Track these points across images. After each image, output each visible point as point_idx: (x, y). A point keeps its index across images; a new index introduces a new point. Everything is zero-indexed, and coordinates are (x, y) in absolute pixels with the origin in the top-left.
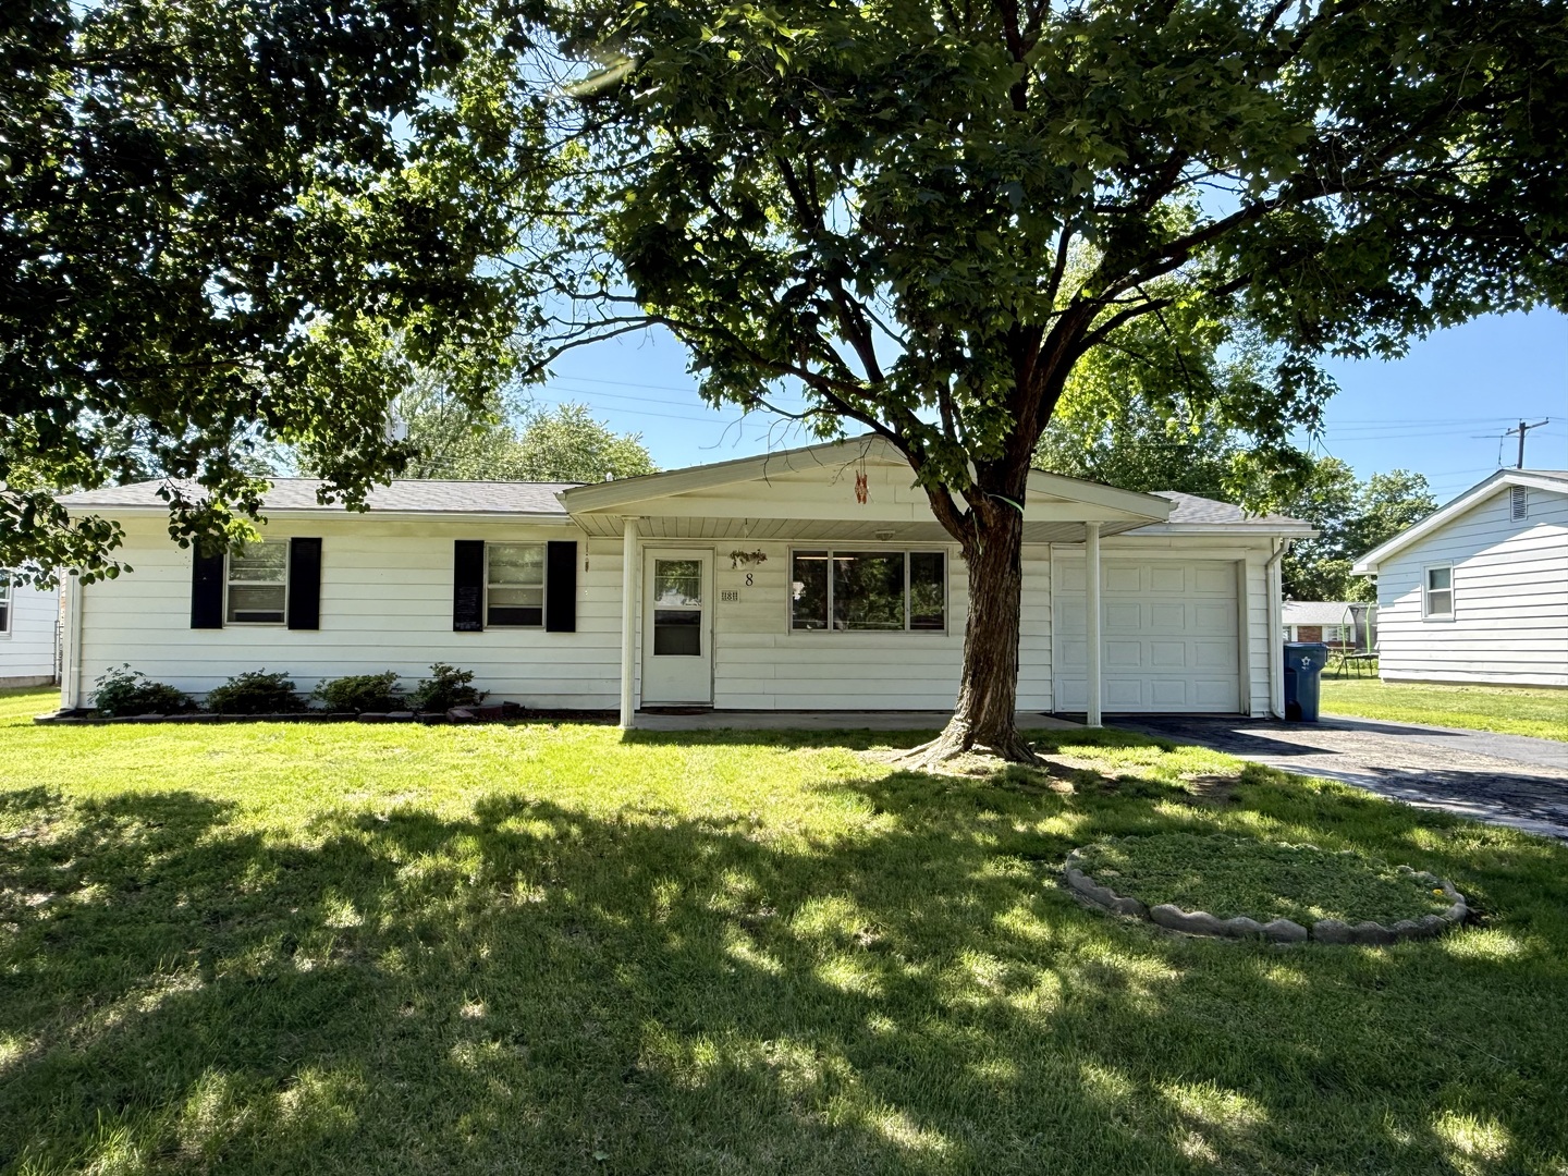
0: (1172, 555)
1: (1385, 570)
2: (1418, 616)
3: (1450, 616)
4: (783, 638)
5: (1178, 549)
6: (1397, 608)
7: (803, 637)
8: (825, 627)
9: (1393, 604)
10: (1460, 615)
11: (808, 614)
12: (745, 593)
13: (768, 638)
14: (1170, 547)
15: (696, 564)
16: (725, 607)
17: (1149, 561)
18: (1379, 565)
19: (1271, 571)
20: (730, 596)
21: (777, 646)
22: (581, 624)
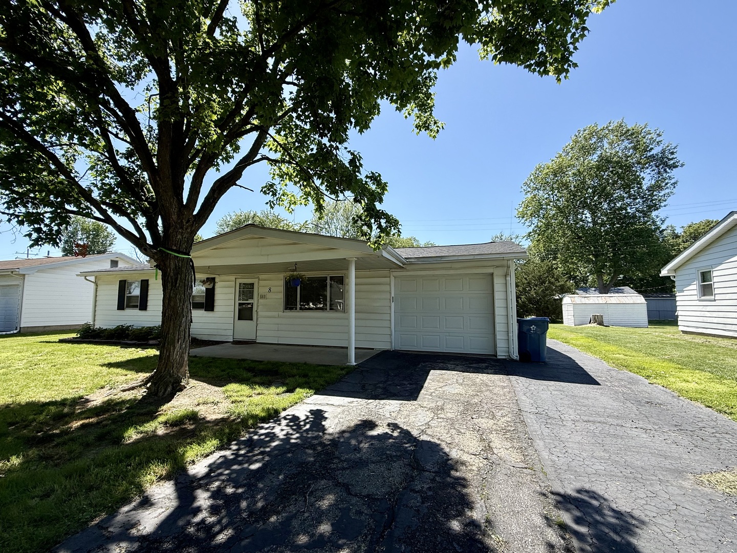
0: (452, 272)
1: (679, 273)
2: (695, 298)
3: (712, 298)
4: (281, 314)
5: (457, 269)
6: (685, 293)
7: (289, 313)
8: (296, 309)
9: (683, 291)
10: (717, 297)
11: (290, 304)
12: (269, 295)
13: (275, 314)
14: (451, 268)
15: (252, 284)
16: (261, 301)
17: (443, 276)
18: (675, 270)
19: (508, 278)
20: (263, 297)
21: (279, 317)
22: (216, 309)
